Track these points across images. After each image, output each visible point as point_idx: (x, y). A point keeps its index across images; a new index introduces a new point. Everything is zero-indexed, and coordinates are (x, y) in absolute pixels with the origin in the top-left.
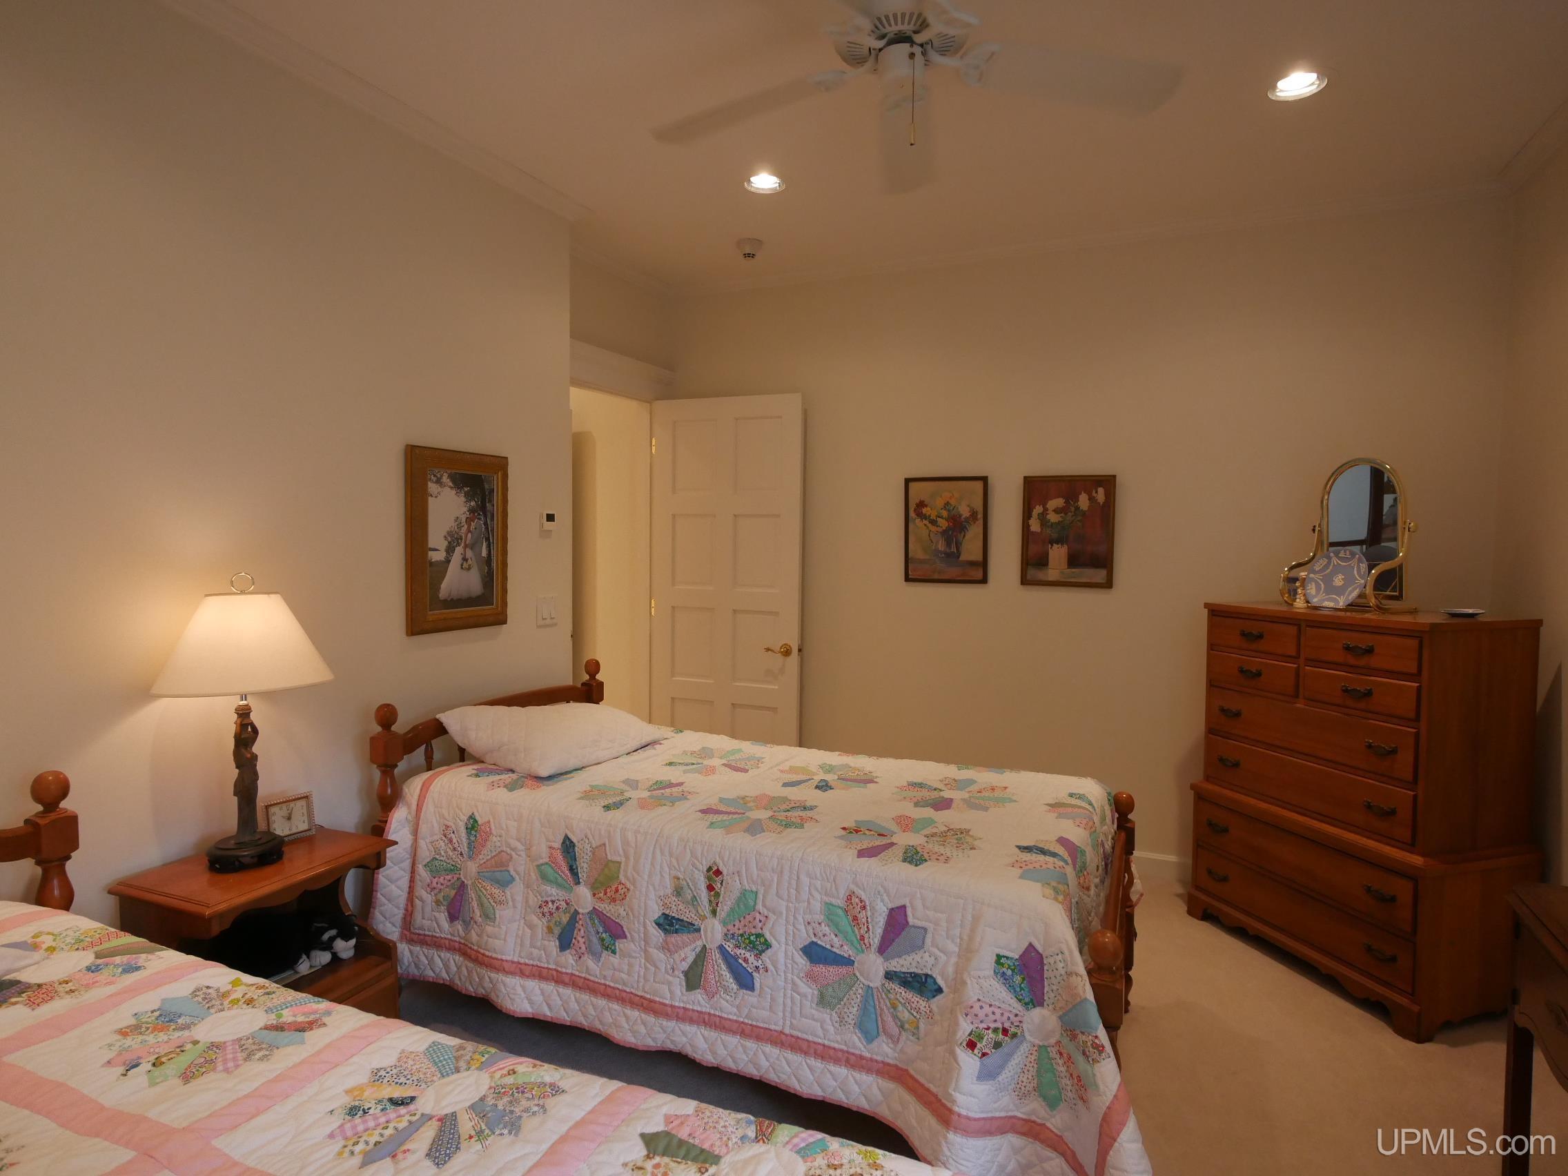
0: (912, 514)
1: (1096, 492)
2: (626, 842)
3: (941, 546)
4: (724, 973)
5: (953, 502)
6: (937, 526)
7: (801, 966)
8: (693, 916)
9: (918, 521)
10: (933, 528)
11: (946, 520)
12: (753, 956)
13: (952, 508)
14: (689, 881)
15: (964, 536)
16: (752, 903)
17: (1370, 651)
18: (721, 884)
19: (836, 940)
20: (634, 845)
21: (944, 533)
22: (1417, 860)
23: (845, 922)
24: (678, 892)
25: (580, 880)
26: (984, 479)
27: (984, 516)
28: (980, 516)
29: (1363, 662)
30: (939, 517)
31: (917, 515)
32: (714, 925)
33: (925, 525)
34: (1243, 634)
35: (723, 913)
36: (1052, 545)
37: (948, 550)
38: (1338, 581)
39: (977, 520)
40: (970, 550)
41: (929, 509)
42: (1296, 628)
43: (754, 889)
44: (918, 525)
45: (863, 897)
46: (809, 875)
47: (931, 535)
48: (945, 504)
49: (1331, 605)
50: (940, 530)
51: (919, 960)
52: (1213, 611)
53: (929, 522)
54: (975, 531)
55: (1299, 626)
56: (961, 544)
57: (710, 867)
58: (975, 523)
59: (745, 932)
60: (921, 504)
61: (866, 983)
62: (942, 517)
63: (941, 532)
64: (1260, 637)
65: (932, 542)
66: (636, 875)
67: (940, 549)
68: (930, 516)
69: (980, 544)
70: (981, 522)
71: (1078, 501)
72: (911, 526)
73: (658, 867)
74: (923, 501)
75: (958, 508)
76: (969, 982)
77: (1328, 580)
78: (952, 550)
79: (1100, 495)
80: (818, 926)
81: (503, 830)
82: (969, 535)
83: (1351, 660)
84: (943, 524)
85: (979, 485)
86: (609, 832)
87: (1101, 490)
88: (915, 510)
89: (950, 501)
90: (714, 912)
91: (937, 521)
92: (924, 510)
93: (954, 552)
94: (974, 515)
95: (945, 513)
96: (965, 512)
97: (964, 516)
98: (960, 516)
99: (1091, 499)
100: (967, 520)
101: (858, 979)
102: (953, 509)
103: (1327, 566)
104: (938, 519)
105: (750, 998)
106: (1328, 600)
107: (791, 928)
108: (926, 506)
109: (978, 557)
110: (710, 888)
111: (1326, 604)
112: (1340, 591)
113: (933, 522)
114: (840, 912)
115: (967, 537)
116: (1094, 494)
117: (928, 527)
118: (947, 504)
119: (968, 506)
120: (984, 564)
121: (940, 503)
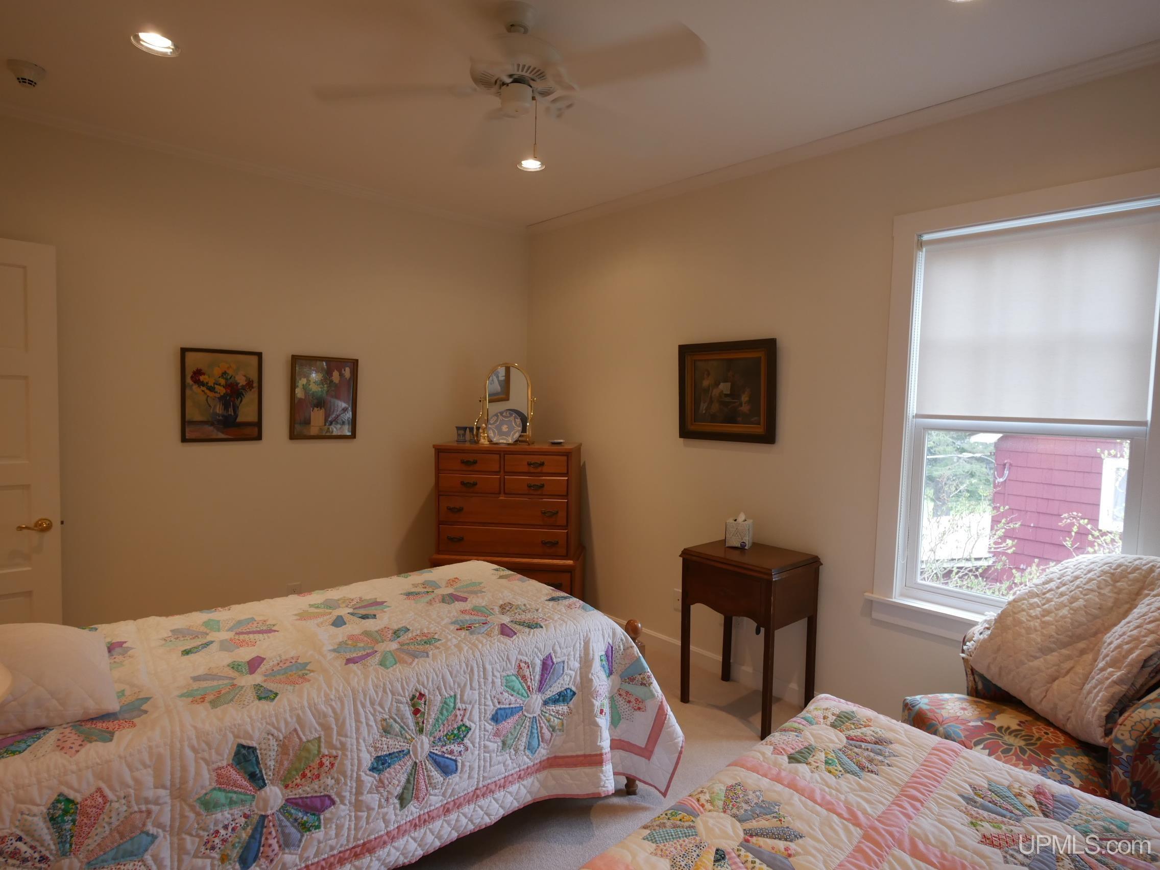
0: (189, 381)
1: (345, 370)
2: (320, 716)
3: (219, 409)
4: (433, 774)
5: (230, 372)
6: (215, 392)
7: (490, 731)
8: (402, 744)
9: (195, 387)
10: (211, 394)
11: (224, 387)
12: (456, 745)
13: (229, 377)
14: (395, 717)
15: (241, 401)
16: (452, 705)
17: (542, 464)
18: (425, 704)
19: (512, 698)
20: (332, 715)
21: (222, 398)
22: (570, 562)
23: (517, 684)
24: (386, 730)
25: (266, 782)
26: (259, 355)
27: (256, 385)
28: (255, 384)
29: (539, 470)
30: (217, 384)
31: (195, 382)
32: (422, 740)
33: (203, 391)
34: (463, 462)
35: (429, 726)
36: (313, 409)
37: (225, 414)
38: (505, 428)
39: (253, 387)
40: (246, 413)
41: (206, 377)
42: (498, 456)
43: (452, 694)
44: (195, 391)
45: (527, 661)
46: (491, 663)
47: (209, 399)
48: (223, 373)
49: (505, 442)
50: (218, 395)
51: (562, 682)
52: (438, 449)
53: (207, 389)
54: (250, 397)
55: (500, 454)
56: (238, 407)
57: (413, 695)
58: (251, 390)
59: (449, 731)
60: (198, 373)
61: (531, 716)
62: (220, 385)
63: (218, 398)
64: (475, 462)
65: (210, 406)
66: (343, 739)
67: (218, 412)
68: (207, 383)
69: (256, 407)
70: (256, 390)
71: (332, 376)
72: (188, 392)
73: (363, 720)
74: (201, 370)
75: (235, 377)
76: (593, 678)
77: (499, 428)
78: (230, 413)
79: (347, 372)
80: (500, 695)
81: (129, 787)
82: (246, 400)
83: (532, 470)
84: (221, 390)
85: (254, 359)
86: (298, 716)
87: (348, 369)
88: (192, 377)
89: (227, 371)
90: (421, 731)
91: (215, 388)
92: (202, 378)
93: (231, 415)
94: (250, 384)
95: (222, 381)
96: (241, 381)
97: (240, 384)
98: (237, 384)
99: (341, 375)
100: (243, 387)
101: (526, 717)
102: (231, 378)
103: (496, 421)
104: (216, 386)
105: (455, 778)
106: (502, 439)
107: (483, 707)
108: (204, 374)
109: (253, 418)
110: (416, 712)
111: (501, 441)
112: (507, 434)
113: (211, 389)
114: (514, 678)
115: (243, 403)
116: (343, 372)
117: (205, 393)
118: (225, 373)
119: (245, 376)
120: (259, 424)
121: (217, 372)
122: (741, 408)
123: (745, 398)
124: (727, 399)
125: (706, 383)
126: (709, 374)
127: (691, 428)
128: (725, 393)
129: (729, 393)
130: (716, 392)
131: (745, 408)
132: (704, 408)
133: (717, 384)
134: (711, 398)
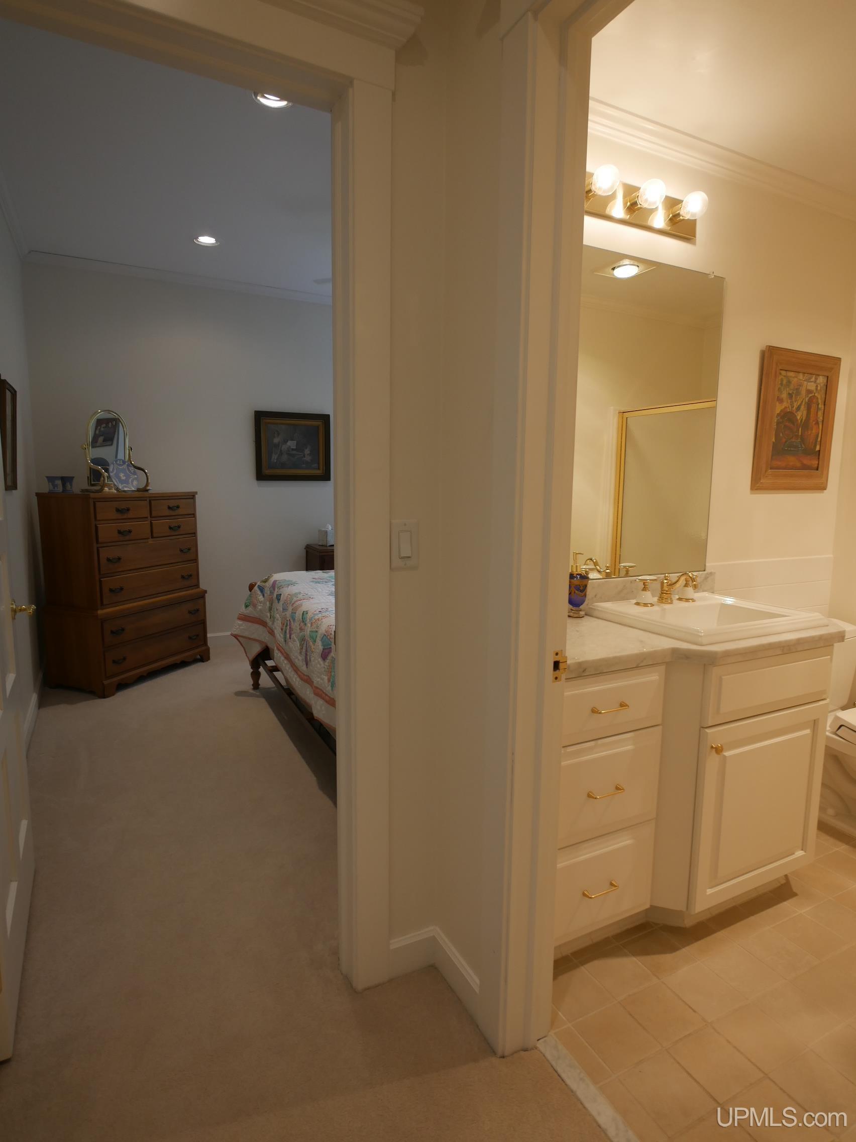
17: (178, 507)
29: (176, 512)
38: (122, 476)
55: (146, 501)
64: (128, 510)
83: (171, 513)
106: (125, 486)
112: (126, 482)
122: (305, 459)
123: (307, 451)
124: (294, 452)
125: (276, 440)
126: (278, 435)
127: (266, 472)
128: (292, 447)
129: (295, 448)
130: (284, 447)
131: (308, 458)
132: (276, 458)
133: (285, 442)
134: (281, 451)
